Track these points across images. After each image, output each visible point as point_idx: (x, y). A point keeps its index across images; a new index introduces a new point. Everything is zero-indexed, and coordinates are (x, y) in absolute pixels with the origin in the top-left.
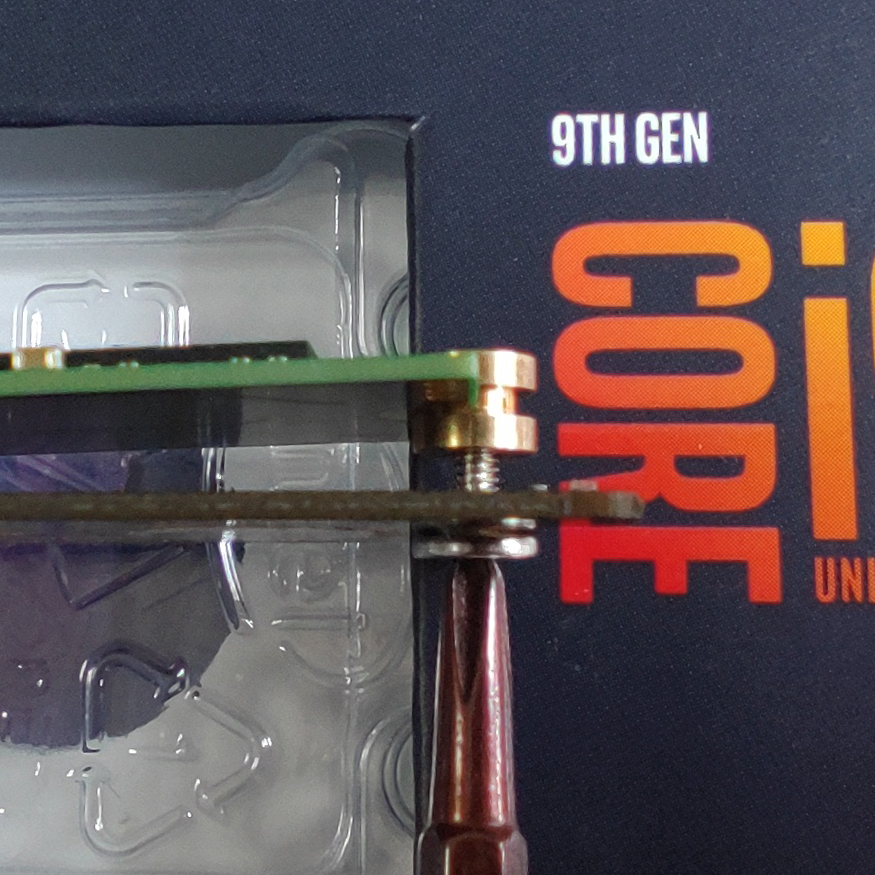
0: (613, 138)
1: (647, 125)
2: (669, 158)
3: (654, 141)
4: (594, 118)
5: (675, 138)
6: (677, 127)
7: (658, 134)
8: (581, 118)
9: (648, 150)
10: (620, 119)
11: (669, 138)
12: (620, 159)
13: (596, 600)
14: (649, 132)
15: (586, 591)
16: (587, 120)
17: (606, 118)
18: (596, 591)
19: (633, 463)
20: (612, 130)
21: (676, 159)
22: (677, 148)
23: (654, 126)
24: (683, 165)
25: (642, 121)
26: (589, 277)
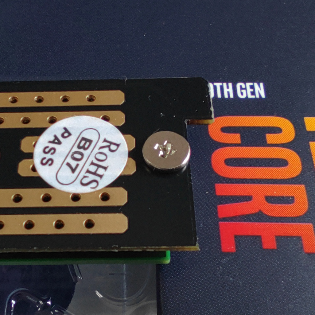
0: (228, 90)
1: (241, 86)
2: (250, 96)
3: (244, 91)
4: (221, 84)
5: (252, 90)
6: (252, 87)
7: (245, 89)
8: (215, 84)
9: (242, 94)
10: (230, 85)
11: (249, 90)
12: (232, 96)
13: (237, 251)
14: (241, 88)
15: (232, 247)
16: (218, 85)
17: (225, 85)
18: (237, 247)
19: (248, 198)
20: (228, 87)
21: (253, 97)
22: (253, 93)
23: (244, 86)
24: (256, 99)
25: (238, 85)
26: (223, 134)
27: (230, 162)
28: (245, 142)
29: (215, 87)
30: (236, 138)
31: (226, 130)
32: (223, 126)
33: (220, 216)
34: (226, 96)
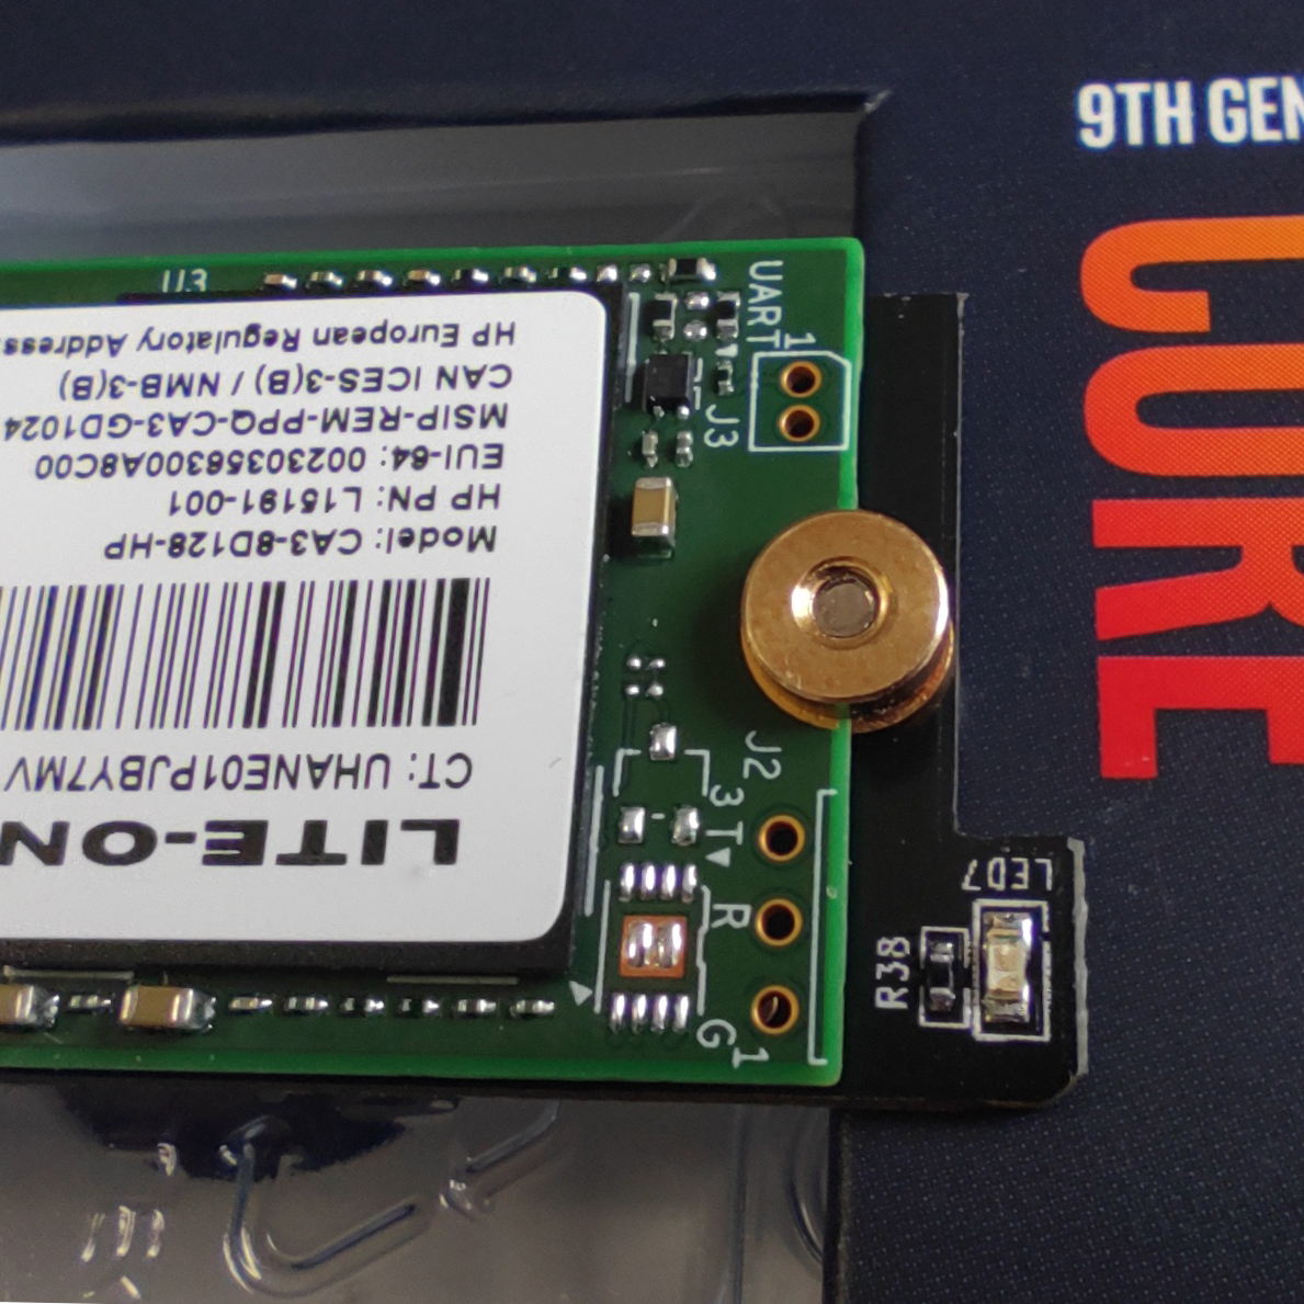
0: (1173, 112)
1: (1227, 95)
2: (1262, 134)
3: (1237, 115)
4: (1143, 87)
5: (1271, 109)
6: (1273, 96)
7: (1244, 104)
8: (1123, 88)
9: (1229, 125)
10: (1184, 90)
11: (1261, 109)
12: (1186, 136)
13: (1161, 774)
14: (1229, 102)
15: (1145, 759)
16: (1133, 91)
17: (1161, 90)
18: (1161, 759)
19: (1224, 557)
21: (1275, 136)
22: (1275, 122)
23: (1237, 93)
24: (1285, 145)
25: (1217, 89)
26: (1141, 292)
27: (1162, 410)
28: (1227, 328)
29: (1120, 104)
30: (1192, 310)
31: (1152, 277)
32: (1145, 261)
33: (1105, 629)
34: (1163, 137)
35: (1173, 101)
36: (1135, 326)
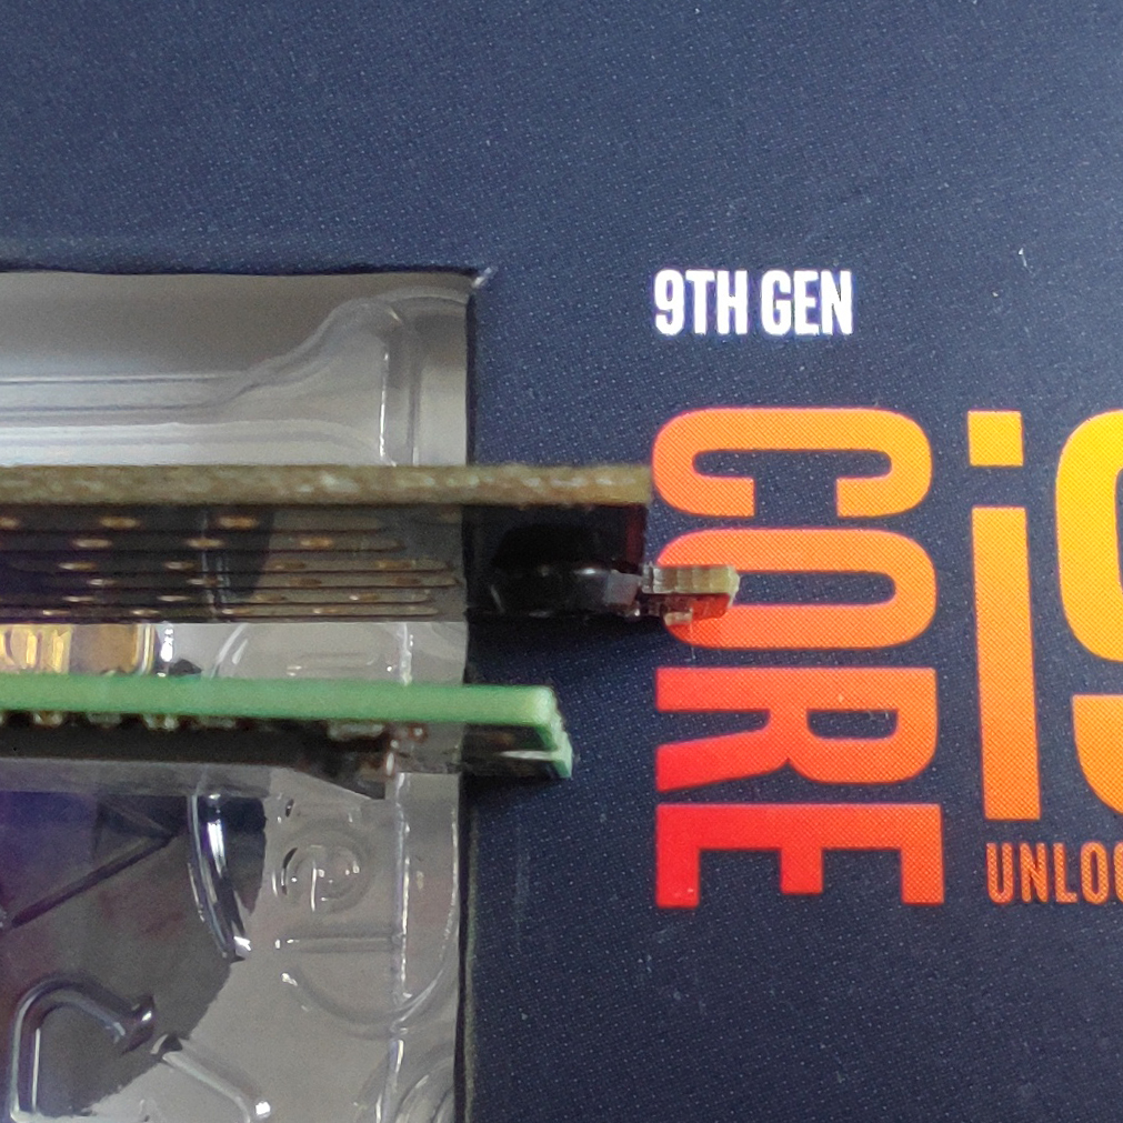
0: (733, 302)
1: (777, 286)
2: (804, 328)
3: (784, 305)
4: (708, 275)
5: (811, 302)
6: (813, 289)
7: (790, 296)
8: (691, 275)
9: (777, 316)
10: (742, 277)
11: (804, 302)
12: (742, 328)
13: (703, 902)
14: (778, 295)
16: (700, 278)
17: (723, 275)
18: (703, 891)
19: (754, 719)
20: (732, 289)
21: (813, 329)
22: (814, 315)
23: (785, 288)
24: (821, 339)
25: (771, 278)
26: (701, 478)
28: (768, 512)
29: (689, 289)
30: (737, 495)
31: (713, 463)
32: (703, 448)
33: (663, 784)
34: (723, 328)
35: (732, 291)
36: (694, 509)
